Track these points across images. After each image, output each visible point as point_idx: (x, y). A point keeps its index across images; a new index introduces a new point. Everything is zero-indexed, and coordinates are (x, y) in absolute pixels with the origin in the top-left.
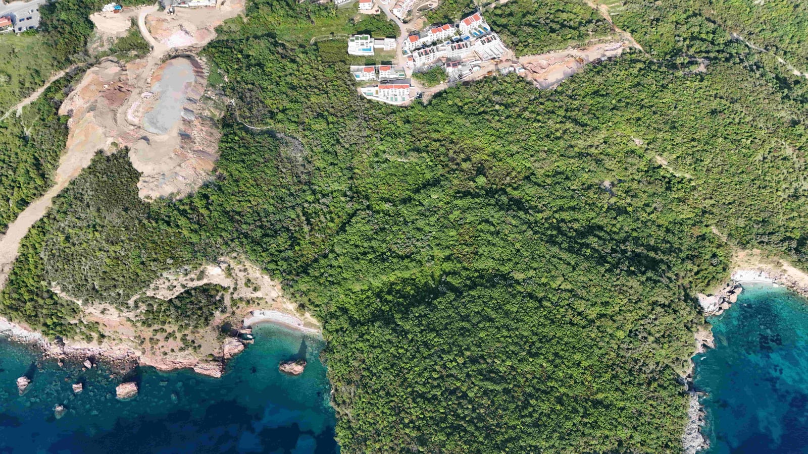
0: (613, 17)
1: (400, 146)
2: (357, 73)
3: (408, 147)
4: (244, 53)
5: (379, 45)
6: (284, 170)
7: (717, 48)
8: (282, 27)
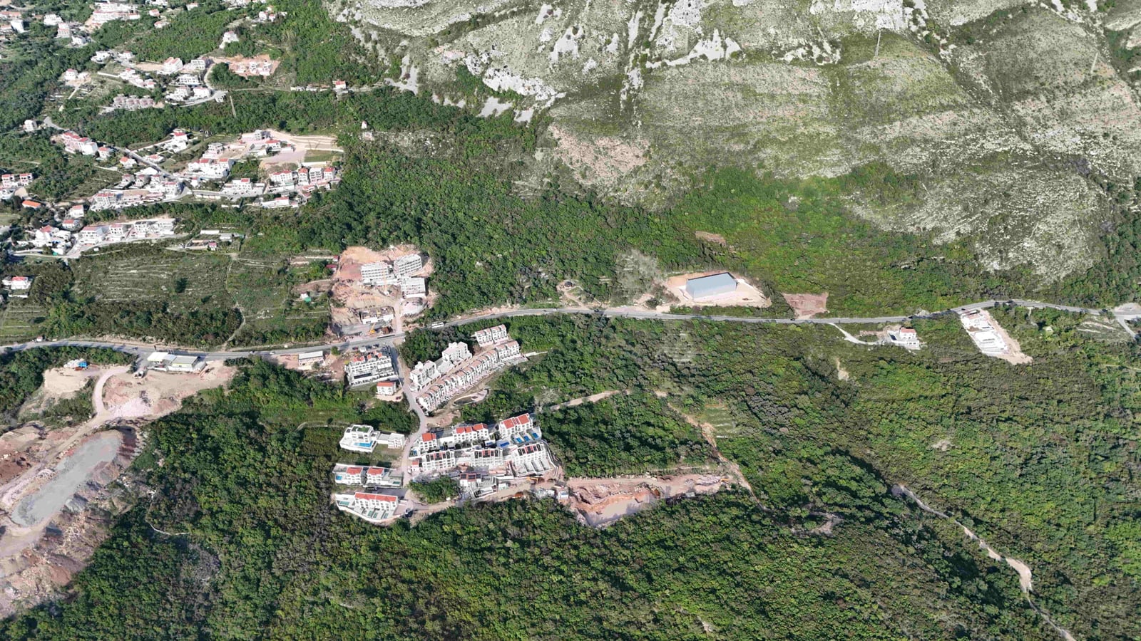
1: (350, 582)
2: (339, 474)
3: (360, 586)
4: (204, 432)
5: (383, 440)
6: (172, 599)
7: (858, 502)
8: (271, 405)
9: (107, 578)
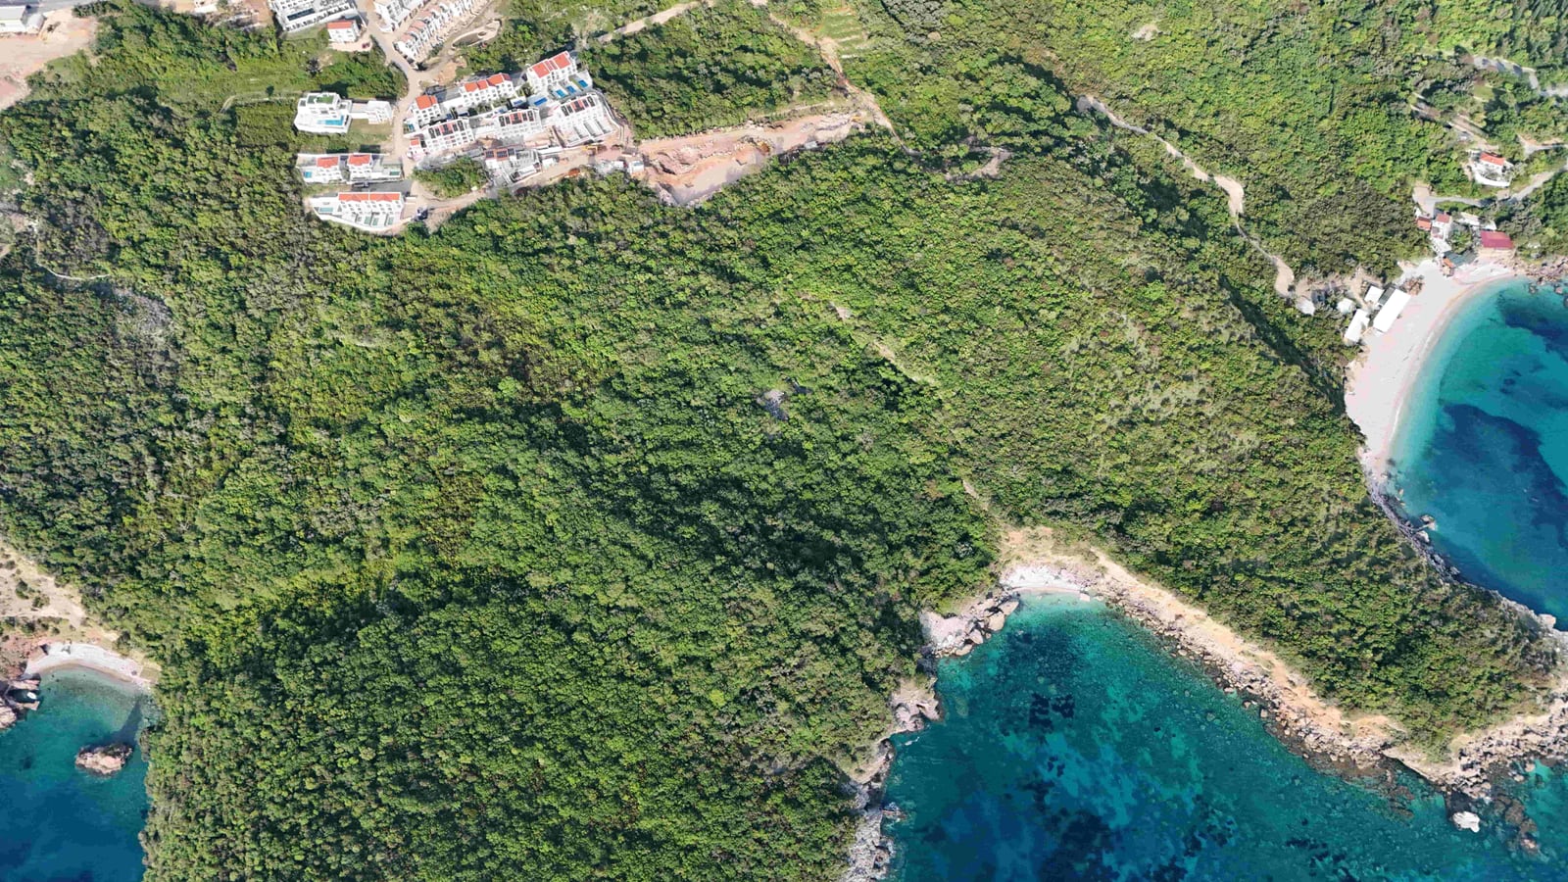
0: (844, 62)
1: (362, 314)
2: (307, 169)
3: (377, 318)
4: (79, 127)
5: (359, 112)
6: (117, 364)
7: (1033, 127)
8: (170, 74)
9: (13, 348)
